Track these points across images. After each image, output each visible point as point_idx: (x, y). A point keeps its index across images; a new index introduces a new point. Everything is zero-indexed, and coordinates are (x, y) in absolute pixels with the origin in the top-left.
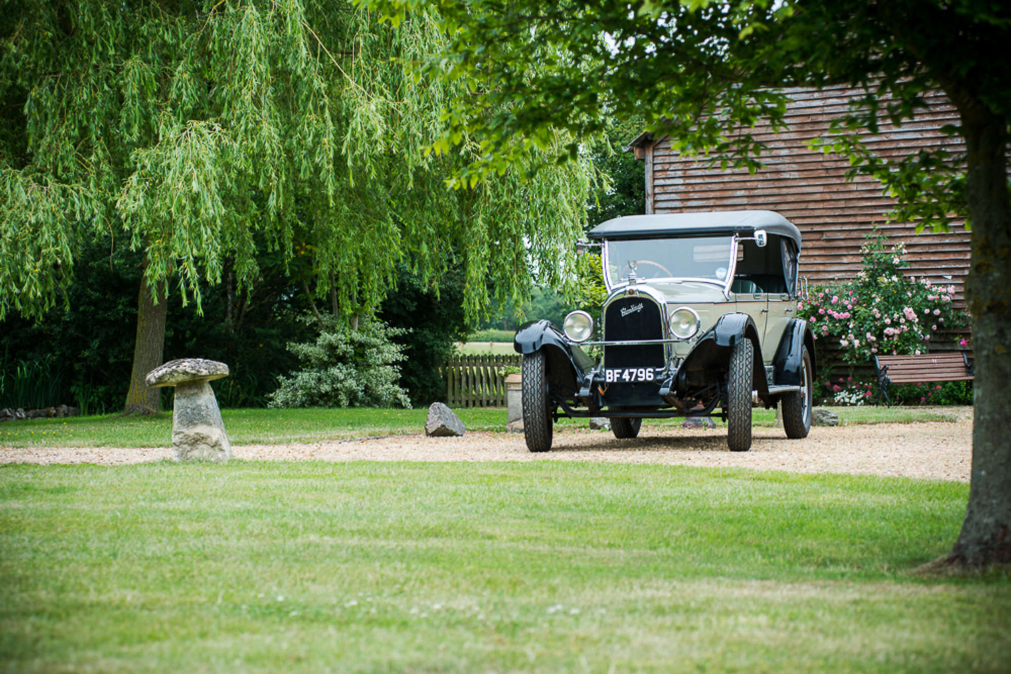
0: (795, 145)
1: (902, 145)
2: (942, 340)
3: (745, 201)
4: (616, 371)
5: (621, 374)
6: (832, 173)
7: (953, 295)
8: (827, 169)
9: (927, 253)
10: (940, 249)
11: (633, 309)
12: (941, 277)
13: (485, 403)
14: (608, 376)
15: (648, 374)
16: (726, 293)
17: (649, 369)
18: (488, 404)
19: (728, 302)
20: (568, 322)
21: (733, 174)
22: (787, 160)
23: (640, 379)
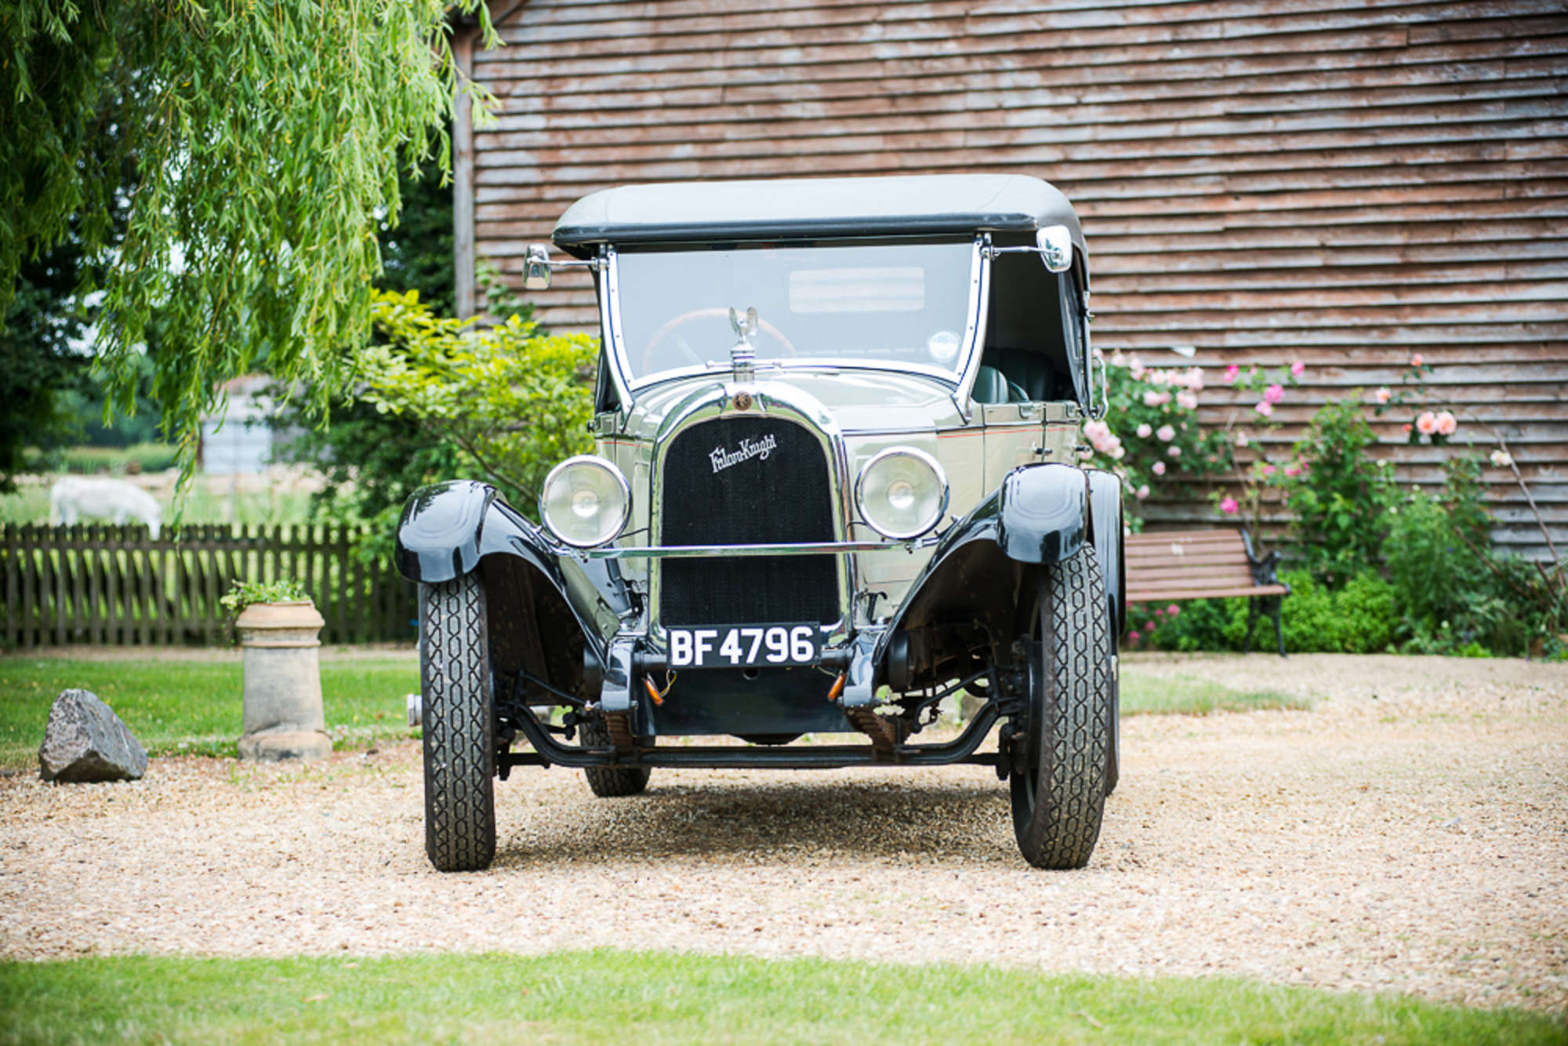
0: (816, 39)
1: (1076, 40)
2: (1171, 497)
3: (694, 169)
4: (700, 634)
5: (717, 643)
6: (906, 106)
7: (1197, 392)
8: (893, 98)
9: (1135, 294)
10: (1166, 285)
11: (747, 451)
12: (1167, 351)
13: (62, 635)
14: (676, 648)
15: (796, 644)
16: (961, 402)
17: (797, 631)
18: (71, 639)
19: (966, 428)
20: (554, 488)
21: (666, 107)
22: (796, 74)
23: (771, 658)
